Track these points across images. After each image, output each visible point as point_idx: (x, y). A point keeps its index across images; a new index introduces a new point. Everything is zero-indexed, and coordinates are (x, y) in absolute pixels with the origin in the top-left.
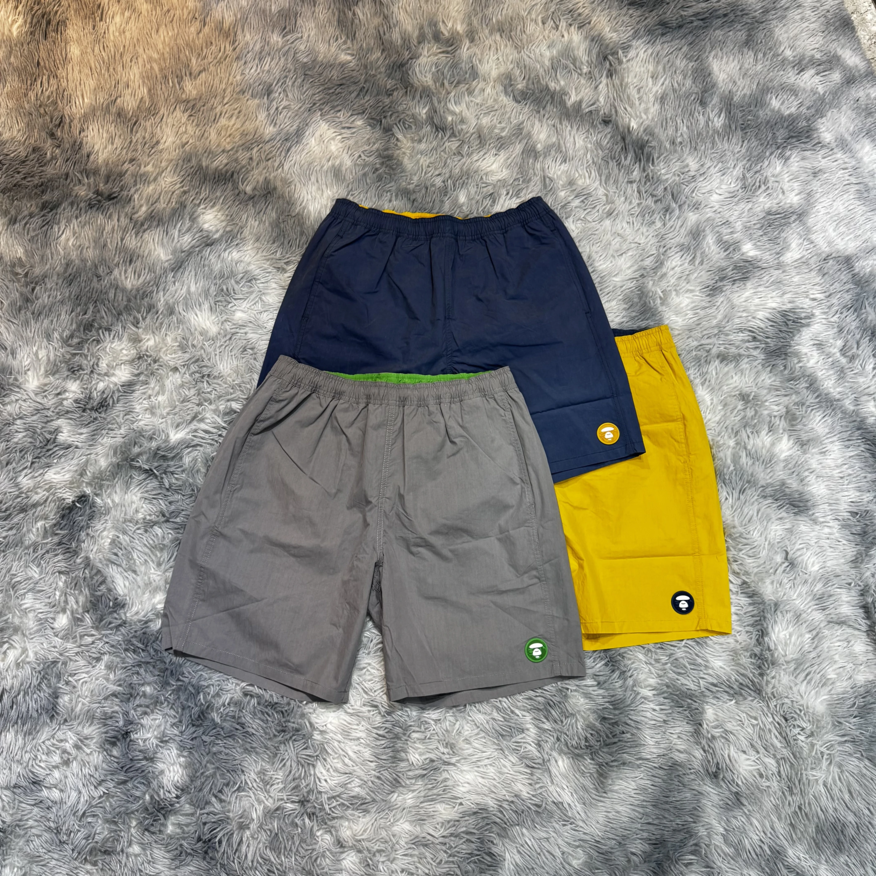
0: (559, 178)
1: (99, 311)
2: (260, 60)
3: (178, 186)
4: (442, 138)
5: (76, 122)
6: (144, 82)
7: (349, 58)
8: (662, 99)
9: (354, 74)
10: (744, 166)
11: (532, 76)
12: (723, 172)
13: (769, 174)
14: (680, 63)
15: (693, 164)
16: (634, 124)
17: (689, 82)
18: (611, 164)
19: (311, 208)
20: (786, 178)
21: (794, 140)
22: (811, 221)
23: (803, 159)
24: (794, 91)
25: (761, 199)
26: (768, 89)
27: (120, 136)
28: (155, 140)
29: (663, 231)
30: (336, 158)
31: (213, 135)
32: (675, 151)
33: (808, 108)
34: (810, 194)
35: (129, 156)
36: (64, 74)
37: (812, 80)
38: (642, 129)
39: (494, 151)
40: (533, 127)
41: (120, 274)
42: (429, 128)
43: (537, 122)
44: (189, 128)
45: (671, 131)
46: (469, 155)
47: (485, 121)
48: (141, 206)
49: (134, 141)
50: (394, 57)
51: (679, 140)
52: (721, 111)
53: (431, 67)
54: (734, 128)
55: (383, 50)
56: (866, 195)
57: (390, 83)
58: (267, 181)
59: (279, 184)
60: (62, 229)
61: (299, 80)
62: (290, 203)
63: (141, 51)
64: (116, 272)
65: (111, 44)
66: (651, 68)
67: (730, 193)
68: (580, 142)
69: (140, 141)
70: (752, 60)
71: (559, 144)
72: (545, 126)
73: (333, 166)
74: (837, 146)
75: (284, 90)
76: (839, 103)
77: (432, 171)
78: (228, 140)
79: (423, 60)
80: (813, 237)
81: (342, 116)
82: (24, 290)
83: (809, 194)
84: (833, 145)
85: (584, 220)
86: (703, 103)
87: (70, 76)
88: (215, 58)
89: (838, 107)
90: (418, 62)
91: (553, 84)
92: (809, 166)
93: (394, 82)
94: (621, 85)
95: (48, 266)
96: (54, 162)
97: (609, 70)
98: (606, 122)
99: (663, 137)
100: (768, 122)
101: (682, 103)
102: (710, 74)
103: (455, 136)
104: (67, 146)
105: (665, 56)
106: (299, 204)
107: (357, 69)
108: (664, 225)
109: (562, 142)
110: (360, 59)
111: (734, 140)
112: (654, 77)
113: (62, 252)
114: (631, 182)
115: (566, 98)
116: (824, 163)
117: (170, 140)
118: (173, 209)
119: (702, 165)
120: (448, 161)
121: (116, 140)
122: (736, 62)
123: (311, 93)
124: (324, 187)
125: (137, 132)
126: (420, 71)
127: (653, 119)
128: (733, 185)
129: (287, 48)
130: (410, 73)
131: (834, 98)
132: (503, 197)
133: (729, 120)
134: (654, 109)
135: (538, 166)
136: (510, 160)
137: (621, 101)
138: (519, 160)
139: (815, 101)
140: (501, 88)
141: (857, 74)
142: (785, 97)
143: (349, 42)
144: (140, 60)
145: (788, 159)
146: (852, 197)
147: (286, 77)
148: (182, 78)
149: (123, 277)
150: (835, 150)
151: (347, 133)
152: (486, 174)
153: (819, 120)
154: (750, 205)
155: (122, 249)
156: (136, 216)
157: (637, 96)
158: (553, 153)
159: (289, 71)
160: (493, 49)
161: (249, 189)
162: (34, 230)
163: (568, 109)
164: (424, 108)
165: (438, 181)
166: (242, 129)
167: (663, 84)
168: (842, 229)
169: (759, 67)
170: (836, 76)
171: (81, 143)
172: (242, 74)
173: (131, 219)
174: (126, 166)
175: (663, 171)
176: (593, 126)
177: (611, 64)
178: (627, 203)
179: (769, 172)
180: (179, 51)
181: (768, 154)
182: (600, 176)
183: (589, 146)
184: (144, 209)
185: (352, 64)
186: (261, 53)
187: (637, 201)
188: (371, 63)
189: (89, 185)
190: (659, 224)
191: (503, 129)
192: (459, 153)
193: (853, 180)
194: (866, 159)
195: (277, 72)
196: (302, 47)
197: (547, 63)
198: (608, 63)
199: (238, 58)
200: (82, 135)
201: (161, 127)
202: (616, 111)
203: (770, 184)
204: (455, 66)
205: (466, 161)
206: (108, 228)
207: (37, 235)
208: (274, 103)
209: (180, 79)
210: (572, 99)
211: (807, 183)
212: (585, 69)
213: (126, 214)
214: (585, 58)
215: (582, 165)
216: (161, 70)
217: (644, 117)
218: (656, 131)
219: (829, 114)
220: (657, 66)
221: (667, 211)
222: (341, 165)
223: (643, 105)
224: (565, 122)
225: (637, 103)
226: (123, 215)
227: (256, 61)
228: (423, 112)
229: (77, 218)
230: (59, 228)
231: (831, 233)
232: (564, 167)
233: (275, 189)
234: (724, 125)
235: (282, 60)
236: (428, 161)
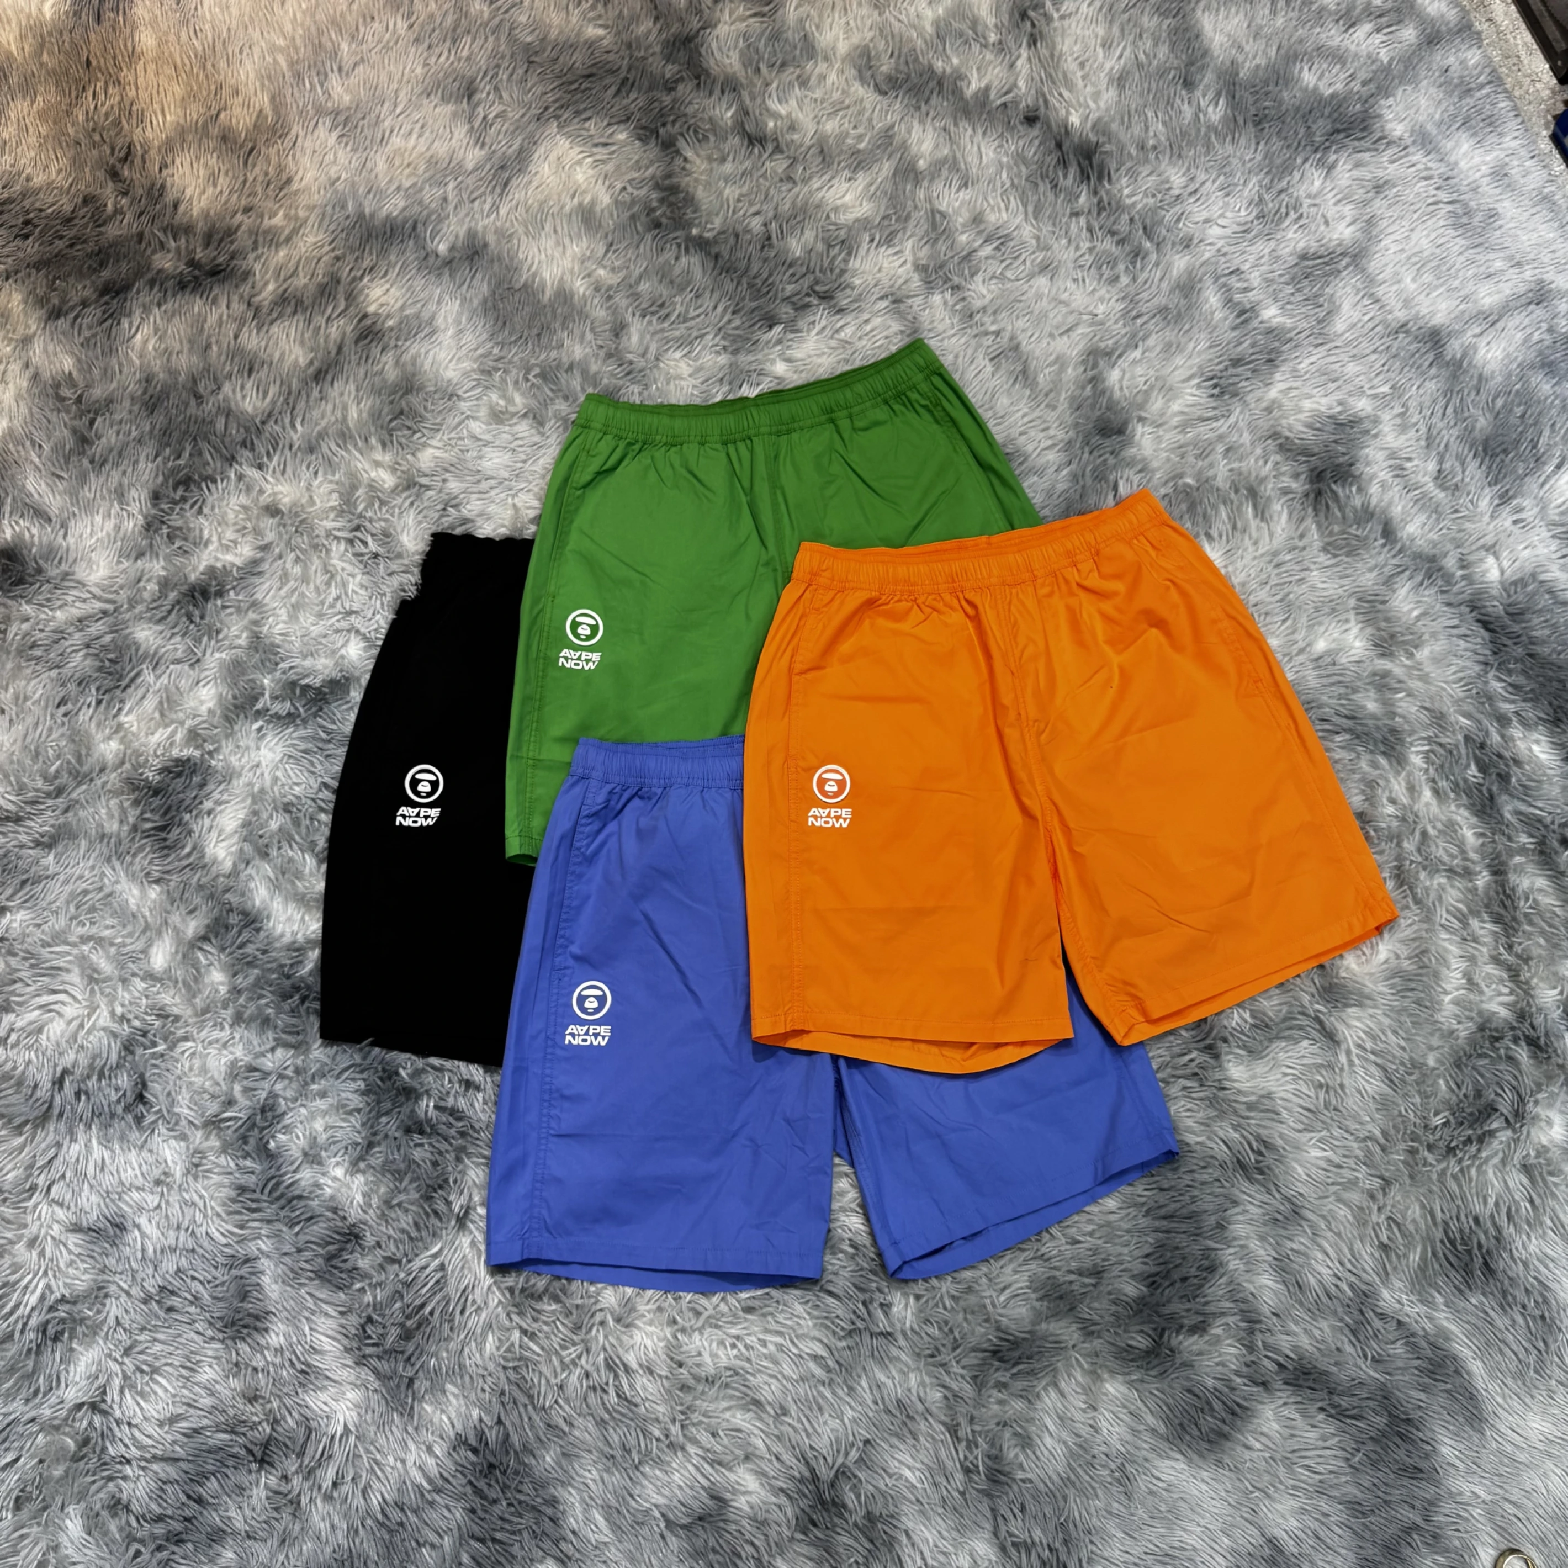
0: (957, 212)
1: (200, 454)
2: (454, 41)
3: (327, 248)
4: (760, 155)
5: (153, 153)
6: (263, 85)
7: (601, 32)
8: (1120, 80)
9: (611, 57)
10: (1260, 182)
11: (905, 50)
12: (1227, 190)
13: (1302, 193)
14: (1149, 22)
15: (1177, 178)
16: (1075, 119)
17: (1163, 51)
18: (1041, 188)
19: (546, 275)
20: (1330, 198)
21: (1342, 135)
22: (1373, 266)
23: (1357, 165)
24: (1338, 57)
25: (1290, 235)
26: (1296, 56)
27: (227, 173)
28: (284, 177)
29: (1132, 290)
30: (585, 192)
31: (381, 165)
32: (1147, 161)
33: (1364, 84)
34: (1371, 222)
35: (243, 202)
36: (131, 78)
37: (1370, 40)
38: (1089, 125)
39: (846, 173)
40: (909, 132)
41: (234, 391)
42: (737, 140)
43: (916, 123)
44: (340, 153)
45: (1137, 130)
46: (806, 181)
47: (830, 127)
48: (266, 284)
49: (251, 179)
50: (675, 28)
51: (1151, 142)
52: (1218, 95)
53: (737, 41)
54: (1241, 122)
55: (657, 19)
56: (1464, 220)
57: (670, 70)
58: (471, 234)
59: (491, 238)
60: (135, 325)
61: (520, 71)
62: (512, 268)
63: (256, 34)
64: (227, 388)
65: (207, 27)
66: (1101, 31)
67: (1239, 224)
68: (989, 153)
69: (260, 179)
70: (1267, 12)
71: (955, 157)
72: (930, 130)
73: (580, 204)
74: (1414, 142)
75: (496, 89)
76: (1415, 76)
77: (744, 208)
78: (407, 171)
79: (722, 30)
80: (1380, 291)
81: (591, 126)
82: (76, 423)
83: (1369, 222)
84: (1409, 141)
85: (1002, 278)
86: (1189, 84)
87: (141, 80)
88: (379, 41)
89: (1415, 82)
90: (715, 33)
91: (940, 64)
92: (1369, 176)
93: (676, 68)
94: (1052, 56)
95: (114, 385)
96: (119, 217)
97: (1032, 35)
98: (1031, 119)
99: (1125, 137)
100: (1297, 109)
101: (1154, 86)
102: (1198, 36)
103: (782, 152)
104: (140, 192)
105: (1125, 11)
106: (525, 267)
107: (615, 48)
108: (1134, 279)
109: (959, 155)
110: (618, 33)
111: (1243, 141)
112: (1107, 45)
113: (137, 362)
114: (1076, 214)
115: (963, 84)
116: (1392, 171)
117: (309, 175)
118: (319, 285)
119: (1192, 179)
120: (772, 191)
121: (221, 179)
122: (1241, 15)
123: (538, 92)
124: (567, 241)
125: (254, 166)
126: (720, 49)
127: (1107, 110)
128: (1243, 213)
129: (497, 20)
130: (703, 51)
131: (1406, 68)
132: (865, 246)
133: (1233, 109)
134: (1110, 96)
135: (921, 194)
136: (873, 188)
137: (1054, 83)
138: (889, 186)
139: (1375, 72)
140: (853, 72)
141: (1444, 28)
142: (1325, 66)
143: (600, 7)
144: (256, 50)
145: (1332, 167)
146: (1442, 223)
147: (498, 66)
148: (326, 75)
149: (239, 395)
150: (1411, 150)
151: (602, 153)
152: (836, 210)
153: (1383, 102)
154: (1272, 244)
155: (236, 352)
156: (256, 300)
157: (1079, 74)
158: (945, 173)
159: (503, 57)
160: (838, 8)
161: (442, 248)
162: (90, 327)
163: (967, 103)
164: (728, 109)
165: (756, 224)
166: (428, 154)
167: (1120, 57)
168: (1427, 277)
169: (1280, 21)
170: (1409, 34)
171: (163, 186)
172: (426, 65)
173: (249, 304)
174: (239, 217)
175: (1126, 192)
176: (1009, 126)
177: (1033, 25)
178: (1072, 248)
179: (1301, 191)
180: (320, 33)
181: (1299, 161)
182: (1025, 205)
183: (1005, 160)
184: (271, 287)
185: (605, 42)
186: (454, 30)
187: (1088, 245)
188: (637, 38)
189: (178, 250)
190: (1125, 280)
191: (860, 138)
192: (790, 178)
193: (1442, 196)
194: (1463, 164)
195: (482, 60)
196: (523, 19)
197: (929, 29)
198: (1028, 24)
199: (417, 40)
200: (165, 172)
201: (294, 156)
202: (1046, 102)
203: (1304, 210)
204: (776, 36)
205: (801, 191)
206: (212, 319)
207: (94, 336)
208: (480, 109)
209: (323, 76)
210: (974, 84)
211: (1366, 203)
212: (993, 38)
213: (241, 297)
214: (991, 21)
215: (994, 190)
216: (291, 64)
217: (1092, 105)
218: (1114, 126)
219: (1399, 92)
220: (1110, 28)
221: (1137, 255)
222: (593, 203)
223: (1089, 89)
224: (963, 124)
225: (1080, 83)
226: (235, 298)
227: (448, 44)
228: (727, 115)
229: (159, 305)
230: (131, 323)
231: (1409, 284)
232: (964, 195)
233: (486, 245)
234: (1225, 119)
235: (491, 39)
236: (737, 192)
